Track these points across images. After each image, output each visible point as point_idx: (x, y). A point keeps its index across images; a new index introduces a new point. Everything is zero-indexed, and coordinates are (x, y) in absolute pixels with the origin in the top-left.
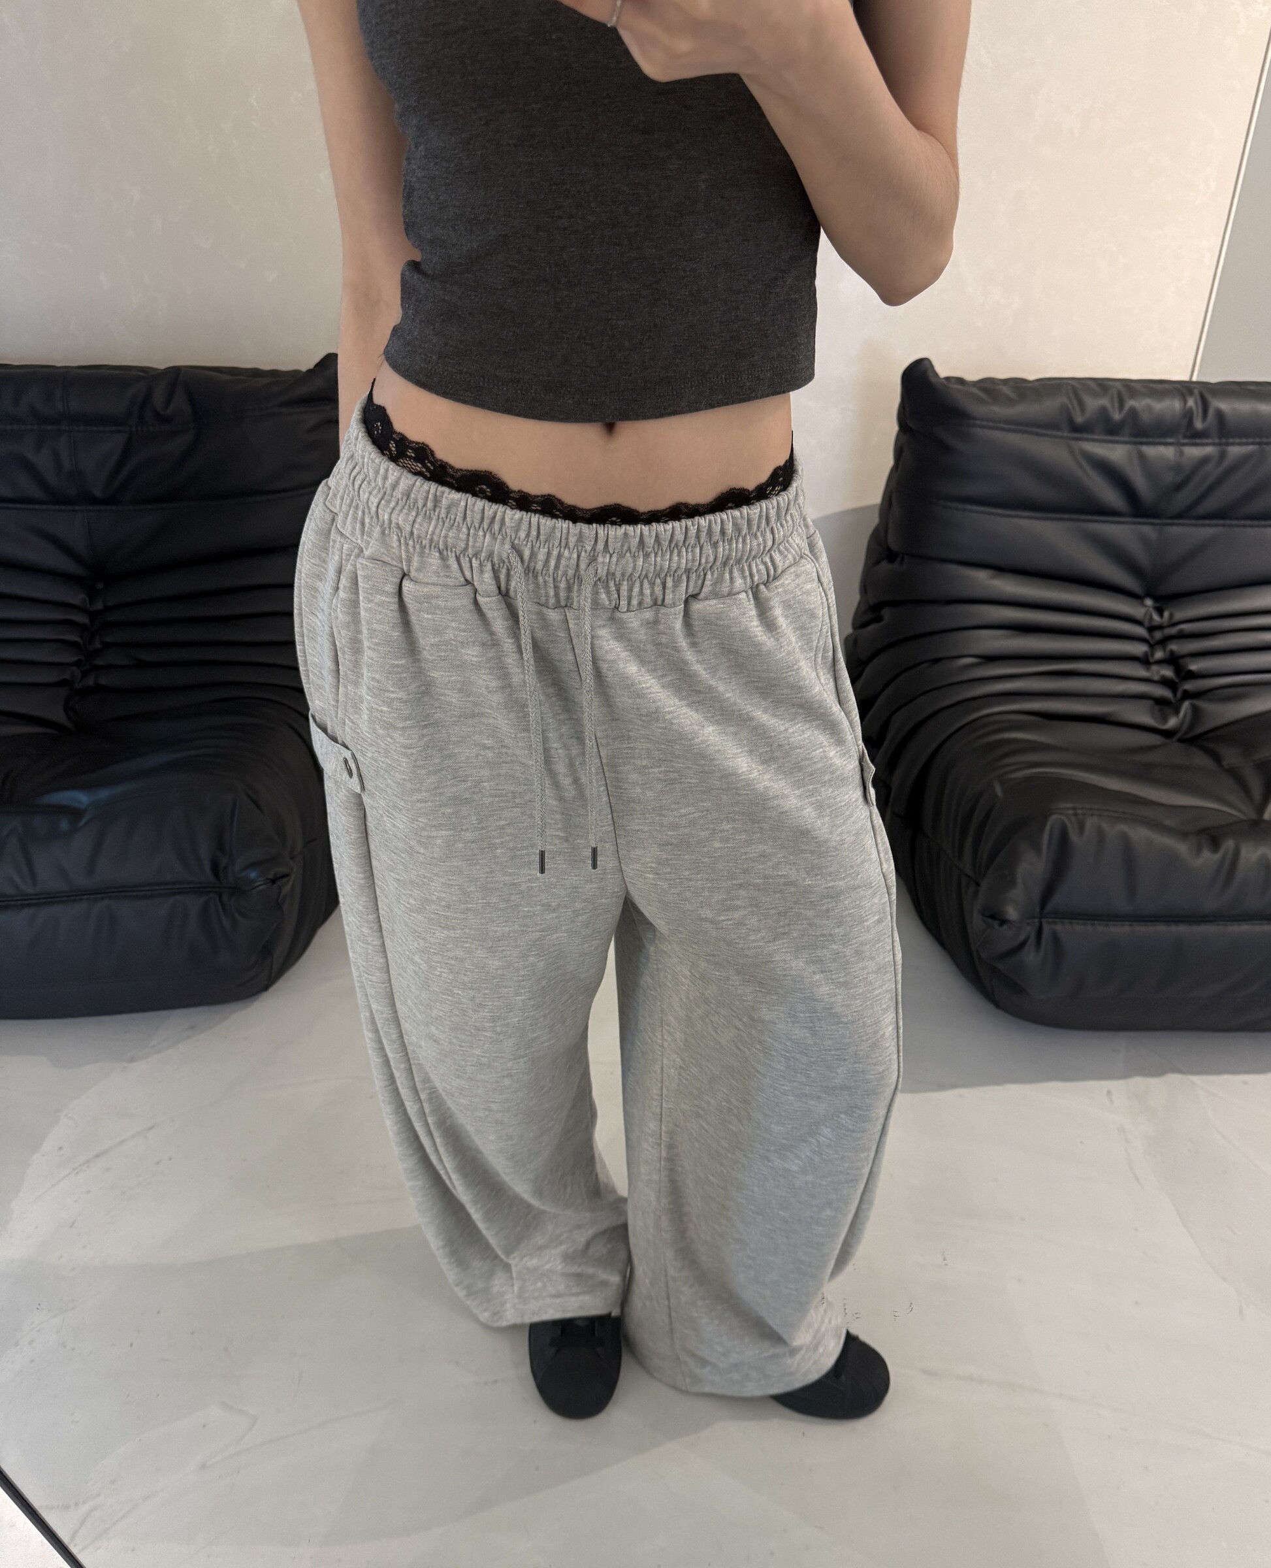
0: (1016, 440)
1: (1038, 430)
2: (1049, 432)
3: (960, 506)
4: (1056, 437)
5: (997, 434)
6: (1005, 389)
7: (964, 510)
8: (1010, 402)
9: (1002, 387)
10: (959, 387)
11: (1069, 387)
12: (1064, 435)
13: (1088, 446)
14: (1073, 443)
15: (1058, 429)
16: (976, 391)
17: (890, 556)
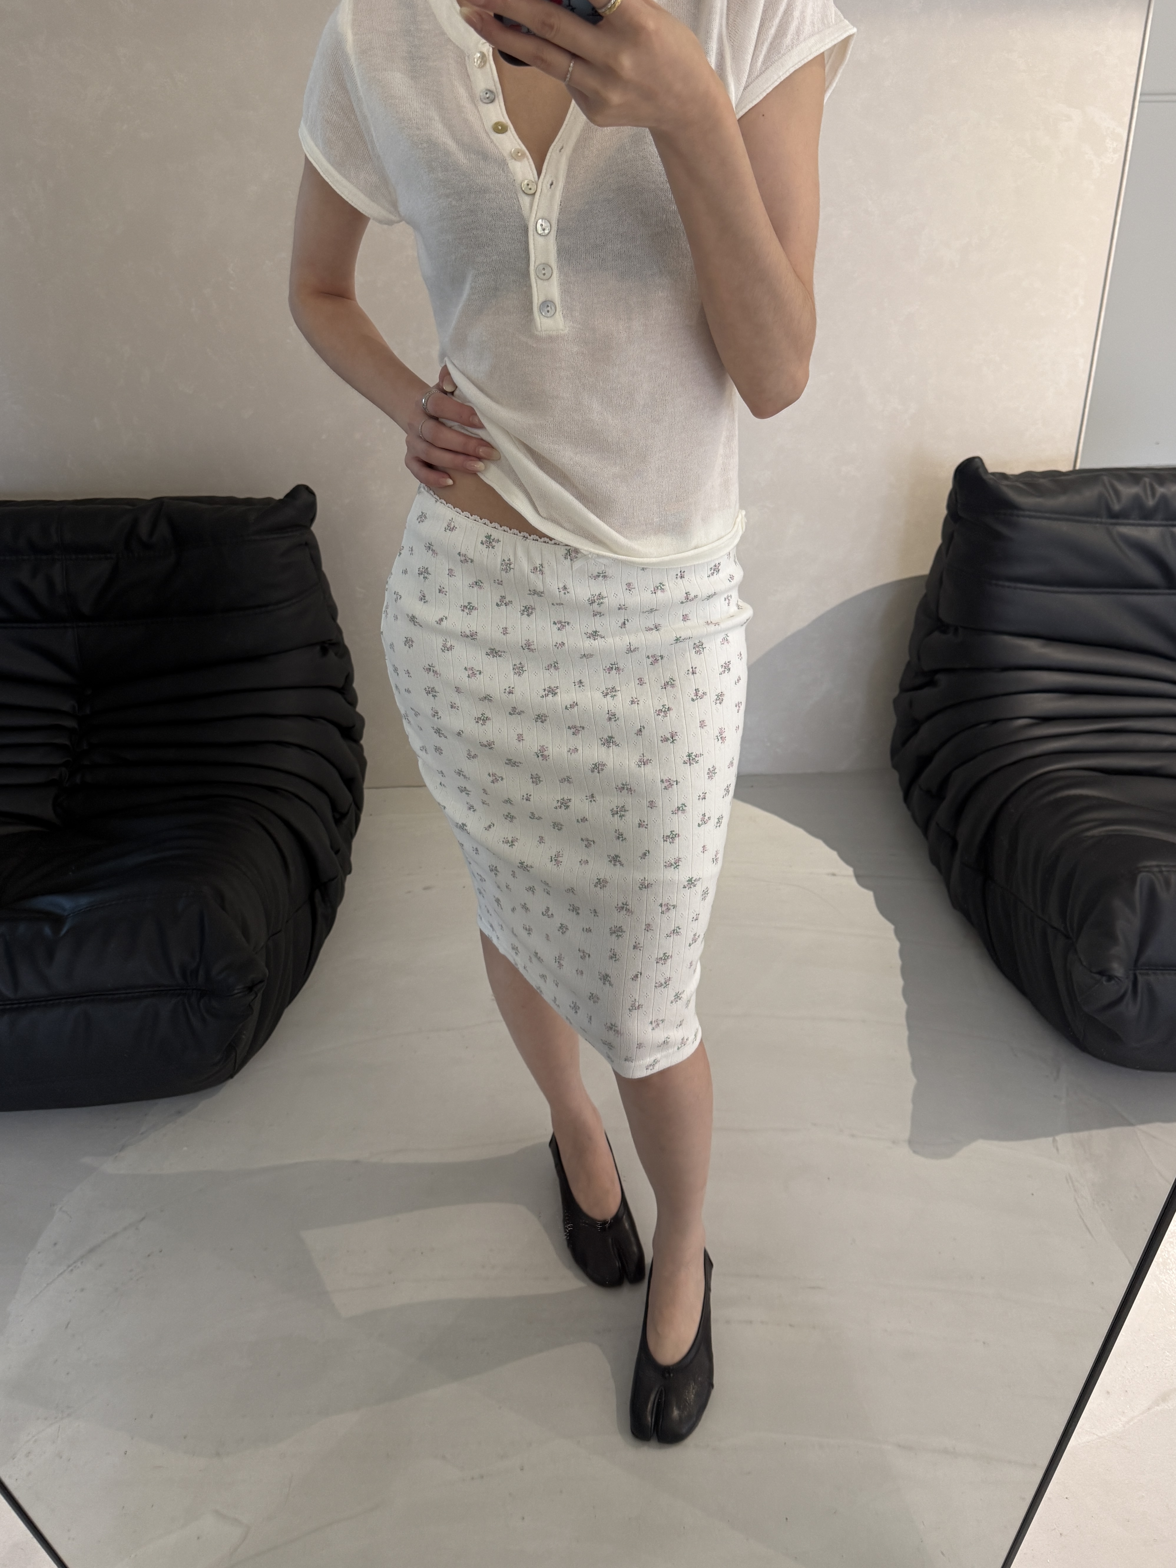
0: (1058, 526)
1: (1080, 518)
2: (1089, 519)
3: (1013, 584)
4: (1097, 523)
5: (1042, 523)
6: (1044, 481)
7: (1016, 588)
8: (1054, 493)
9: (1042, 481)
10: (1005, 482)
11: (1105, 478)
12: (1104, 520)
13: (1124, 530)
14: (1111, 527)
15: (1098, 516)
16: (1021, 485)
17: (942, 627)
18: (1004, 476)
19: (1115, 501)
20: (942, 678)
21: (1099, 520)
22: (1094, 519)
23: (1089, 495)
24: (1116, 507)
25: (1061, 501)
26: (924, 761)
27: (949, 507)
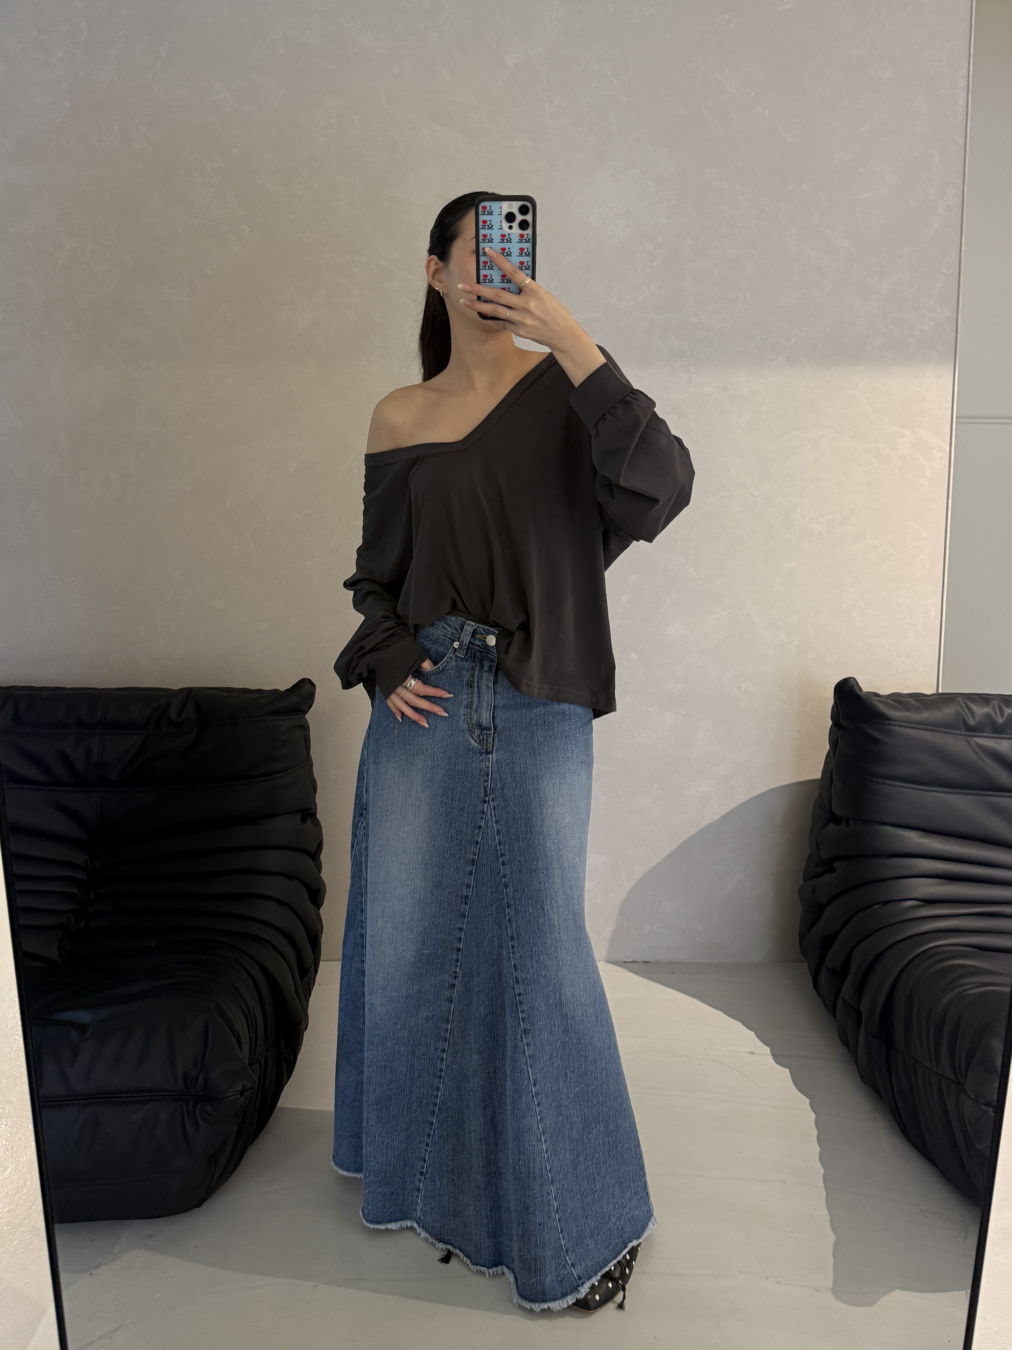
0: (928, 736)
1: (942, 730)
2: (950, 731)
3: (891, 782)
4: (957, 734)
5: (912, 732)
6: (911, 701)
7: (894, 786)
8: (918, 710)
9: (908, 699)
10: (876, 698)
11: (960, 700)
12: (963, 733)
13: (982, 741)
14: (969, 738)
15: (957, 729)
16: (890, 702)
18: (876, 695)
19: (970, 718)
20: (839, 865)
22: (955, 731)
23: (948, 712)
24: (972, 723)
25: (925, 715)
26: (828, 942)
27: (832, 718)
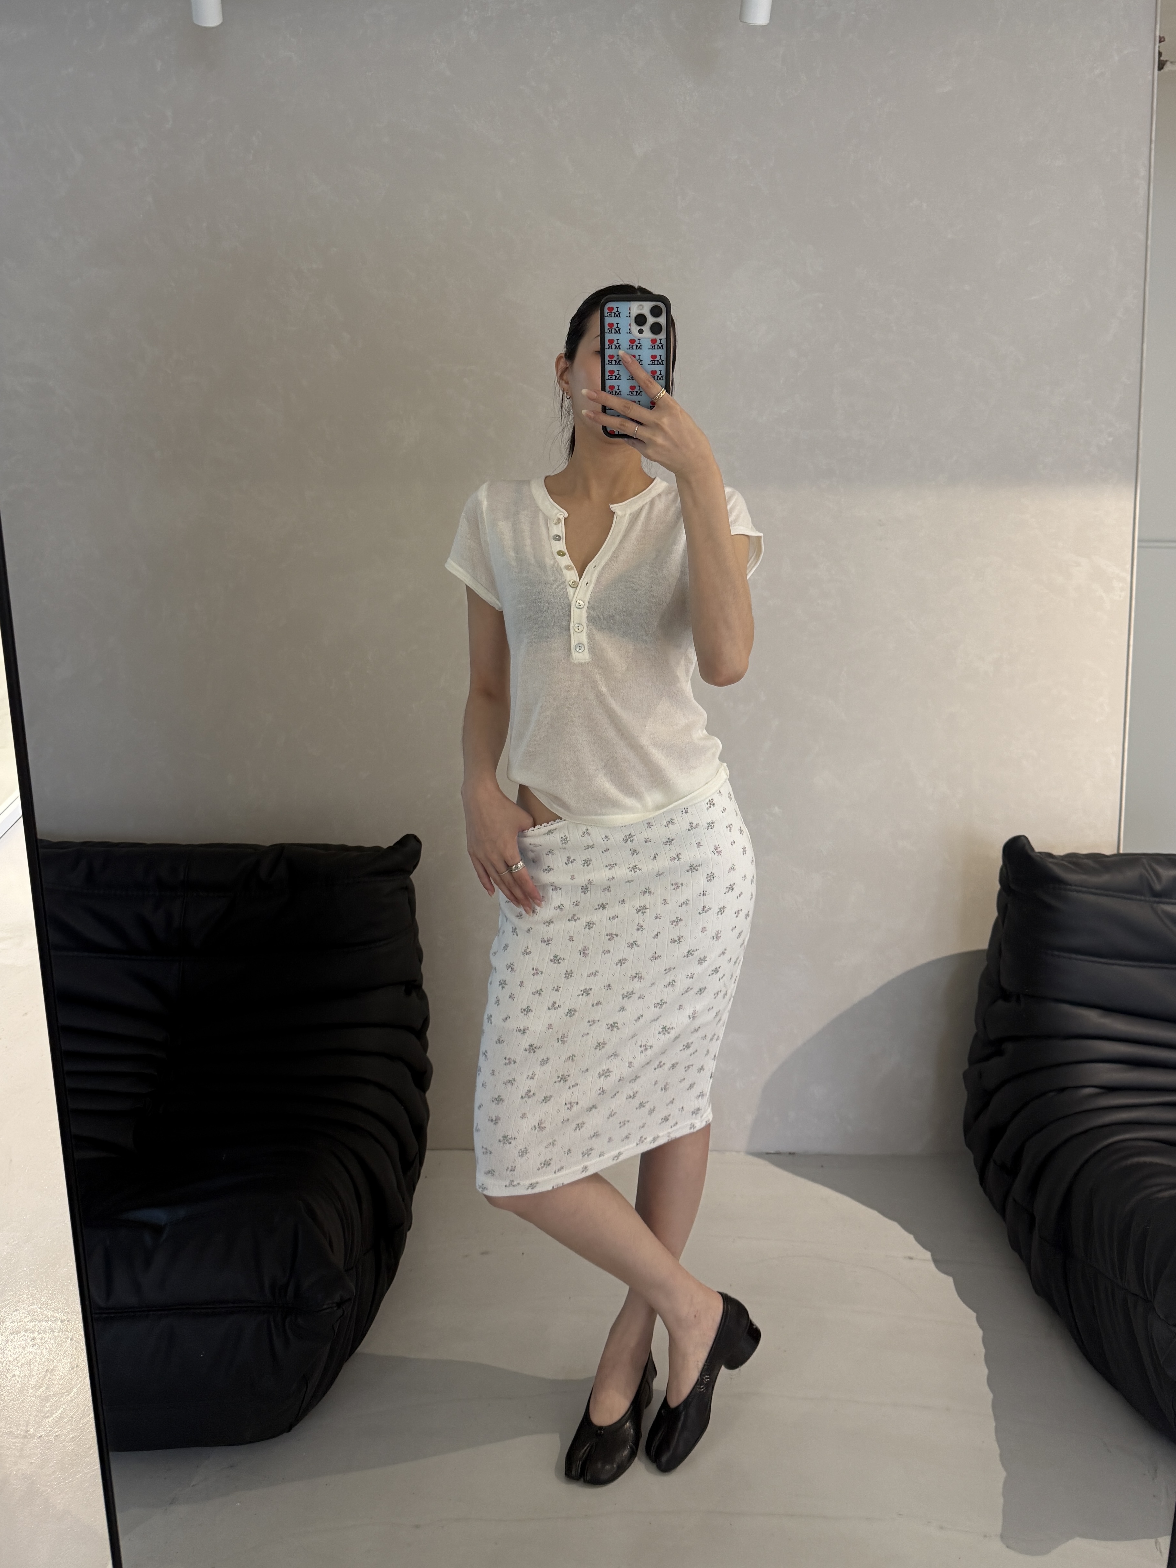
0: (1106, 902)
1: (1125, 895)
2: (1133, 896)
3: (1071, 956)
4: (1141, 900)
5: (1091, 898)
6: (1089, 862)
7: (1071, 959)
8: (1096, 872)
9: (1085, 861)
10: (1051, 860)
11: (1145, 861)
12: (1147, 899)
13: (1168, 908)
14: (1155, 905)
15: (1141, 894)
16: (1066, 863)
17: (1005, 996)
18: (1050, 855)
19: (1156, 881)
20: (1009, 1047)
21: (1143, 898)
22: (1138, 897)
23: (1131, 875)
24: (1158, 887)
25: (1105, 878)
26: (996, 1133)
27: (1002, 880)
